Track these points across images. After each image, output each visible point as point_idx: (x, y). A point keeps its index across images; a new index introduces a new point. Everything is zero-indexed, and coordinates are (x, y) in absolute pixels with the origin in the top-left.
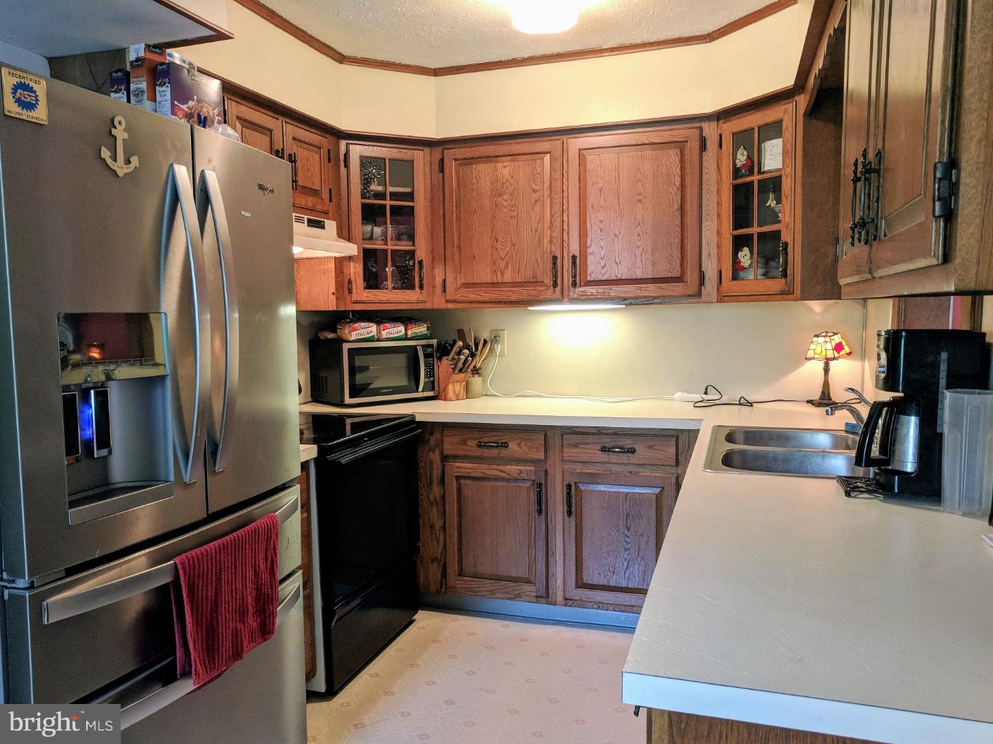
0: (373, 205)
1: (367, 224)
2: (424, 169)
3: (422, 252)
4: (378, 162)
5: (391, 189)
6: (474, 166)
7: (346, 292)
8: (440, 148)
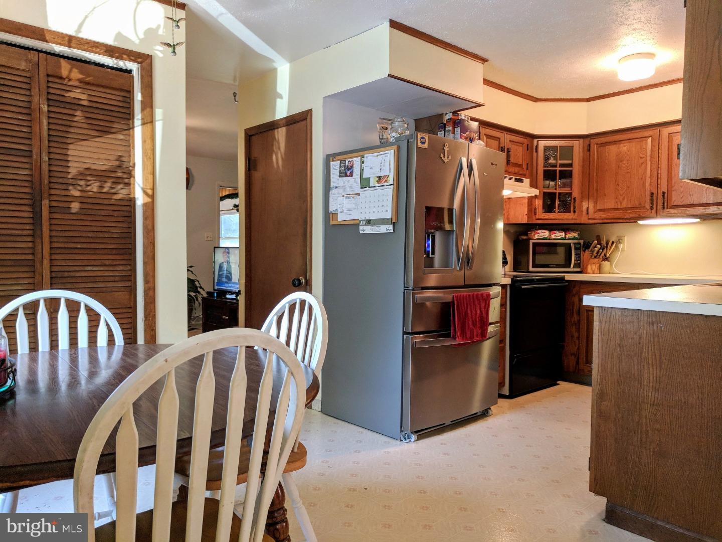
0: (550, 170)
1: (547, 180)
2: (579, 150)
3: (576, 193)
4: (554, 148)
5: (560, 162)
6: (607, 147)
7: (533, 214)
8: (589, 139)
